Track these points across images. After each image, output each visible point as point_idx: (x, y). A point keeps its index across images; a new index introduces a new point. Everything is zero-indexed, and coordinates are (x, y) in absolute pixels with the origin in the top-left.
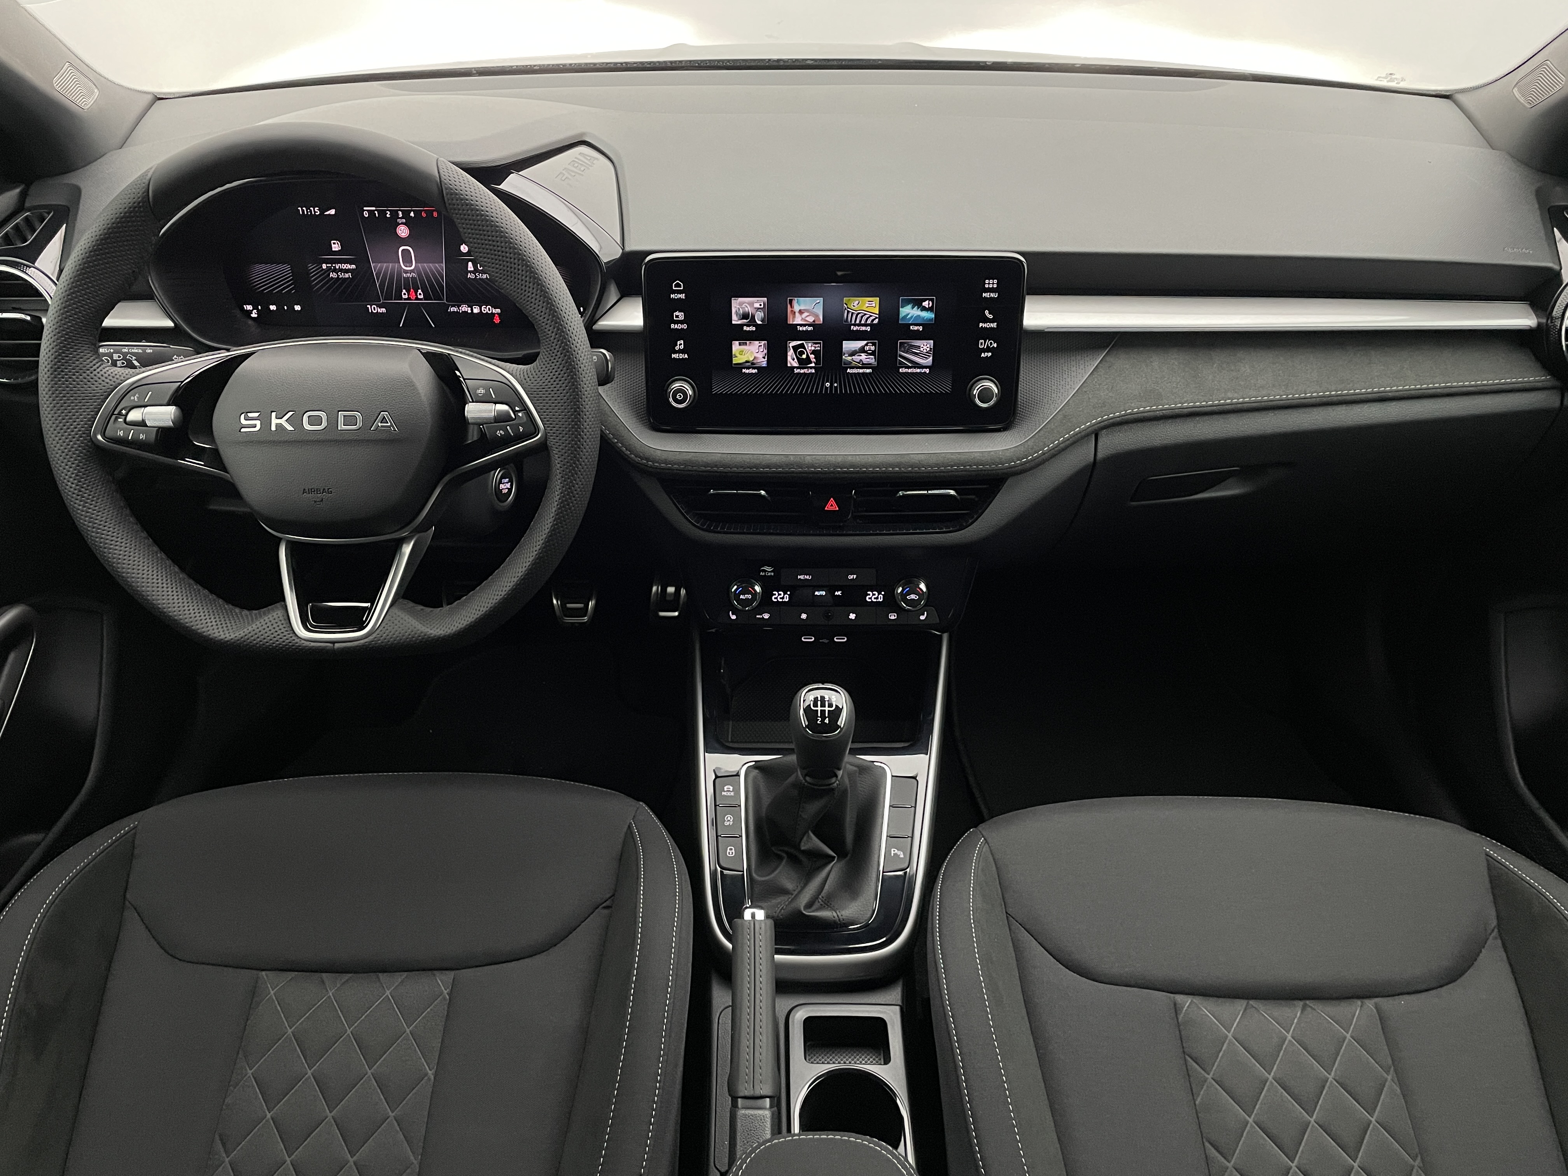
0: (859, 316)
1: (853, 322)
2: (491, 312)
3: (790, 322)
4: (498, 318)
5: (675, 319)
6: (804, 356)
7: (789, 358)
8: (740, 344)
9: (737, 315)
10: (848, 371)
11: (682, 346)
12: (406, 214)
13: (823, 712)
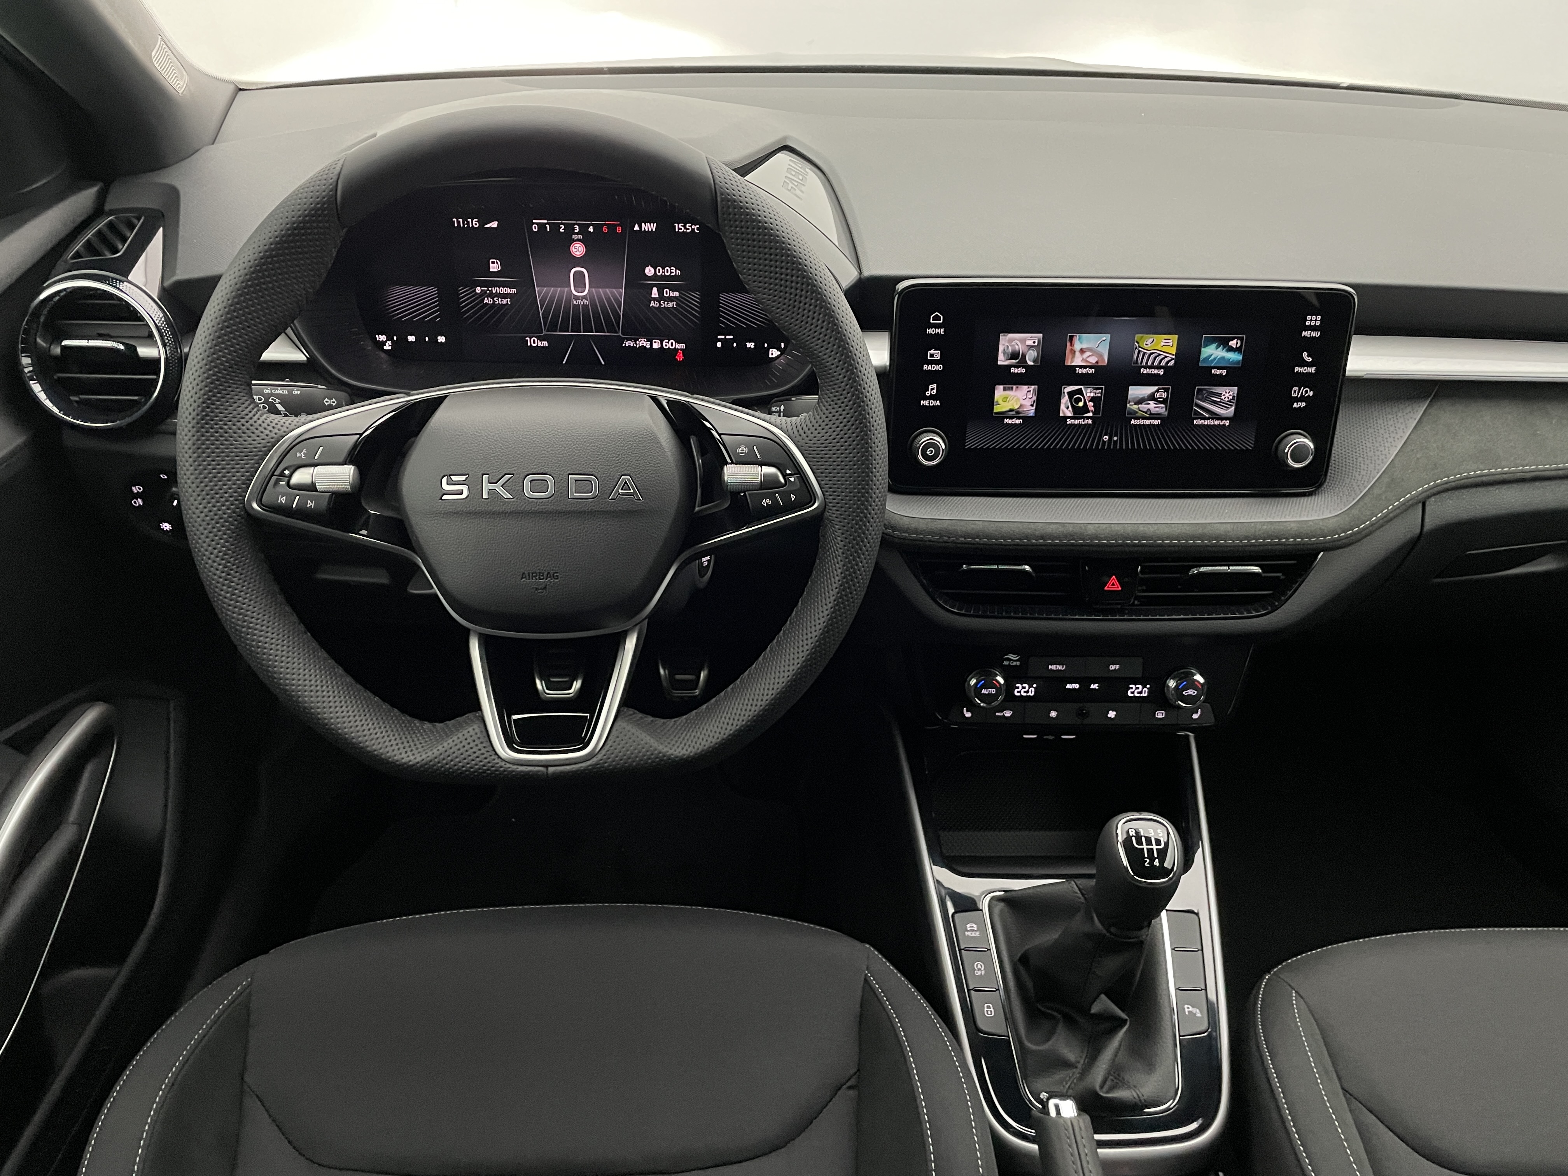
0: (1152, 356)
1: (1144, 364)
2: (673, 347)
3: (1068, 363)
4: (681, 355)
5: (929, 358)
6: (1081, 404)
7: (1063, 407)
8: (1005, 389)
9: (1004, 354)
10: (1133, 422)
11: (935, 391)
12: (584, 229)
13: (1150, 851)
